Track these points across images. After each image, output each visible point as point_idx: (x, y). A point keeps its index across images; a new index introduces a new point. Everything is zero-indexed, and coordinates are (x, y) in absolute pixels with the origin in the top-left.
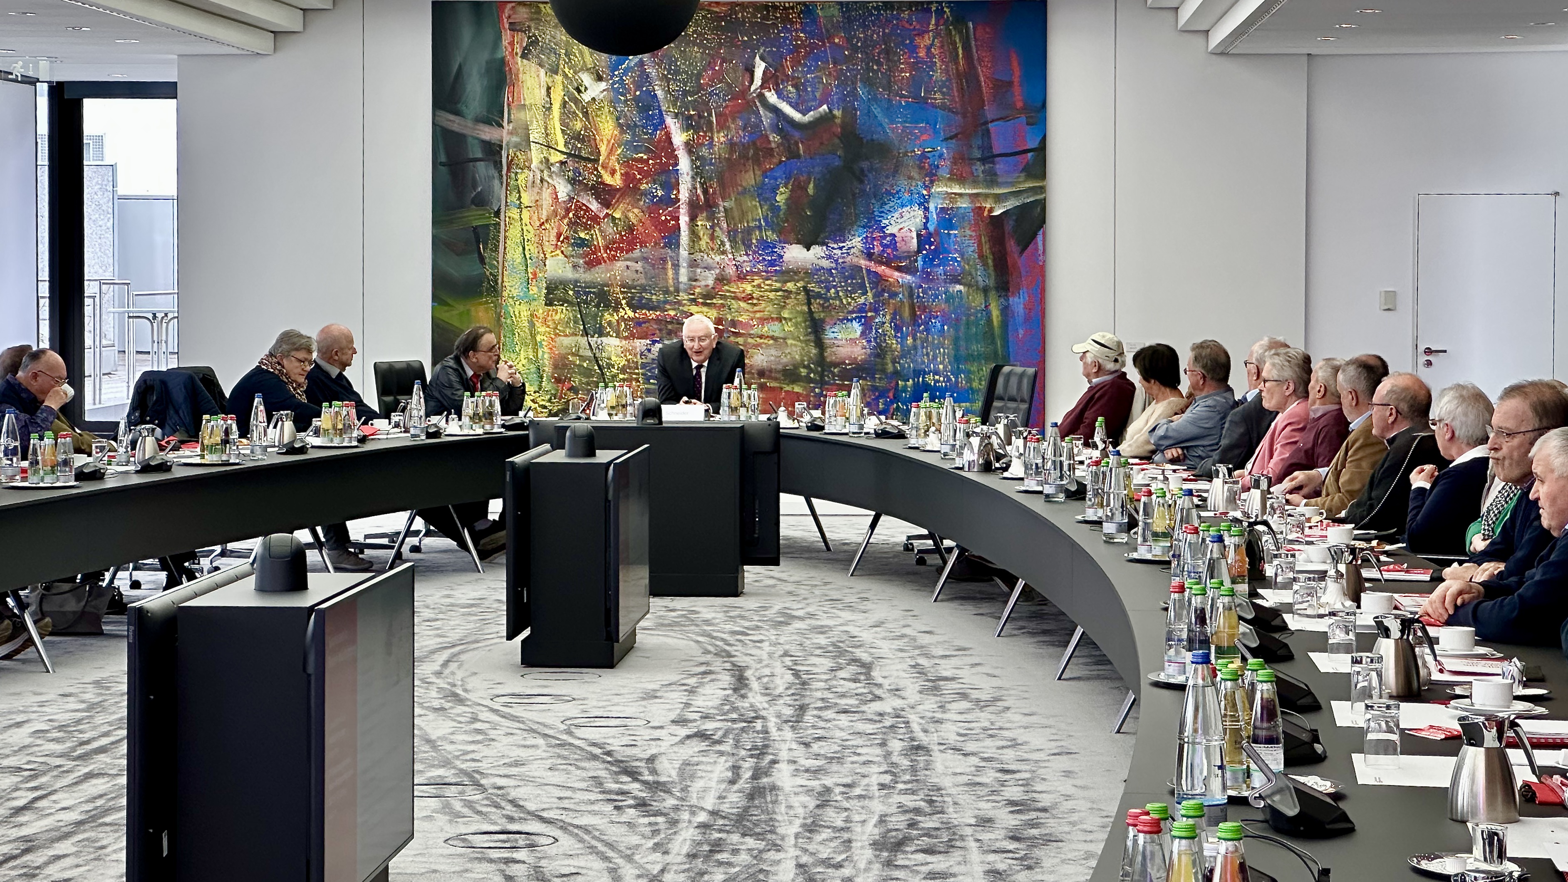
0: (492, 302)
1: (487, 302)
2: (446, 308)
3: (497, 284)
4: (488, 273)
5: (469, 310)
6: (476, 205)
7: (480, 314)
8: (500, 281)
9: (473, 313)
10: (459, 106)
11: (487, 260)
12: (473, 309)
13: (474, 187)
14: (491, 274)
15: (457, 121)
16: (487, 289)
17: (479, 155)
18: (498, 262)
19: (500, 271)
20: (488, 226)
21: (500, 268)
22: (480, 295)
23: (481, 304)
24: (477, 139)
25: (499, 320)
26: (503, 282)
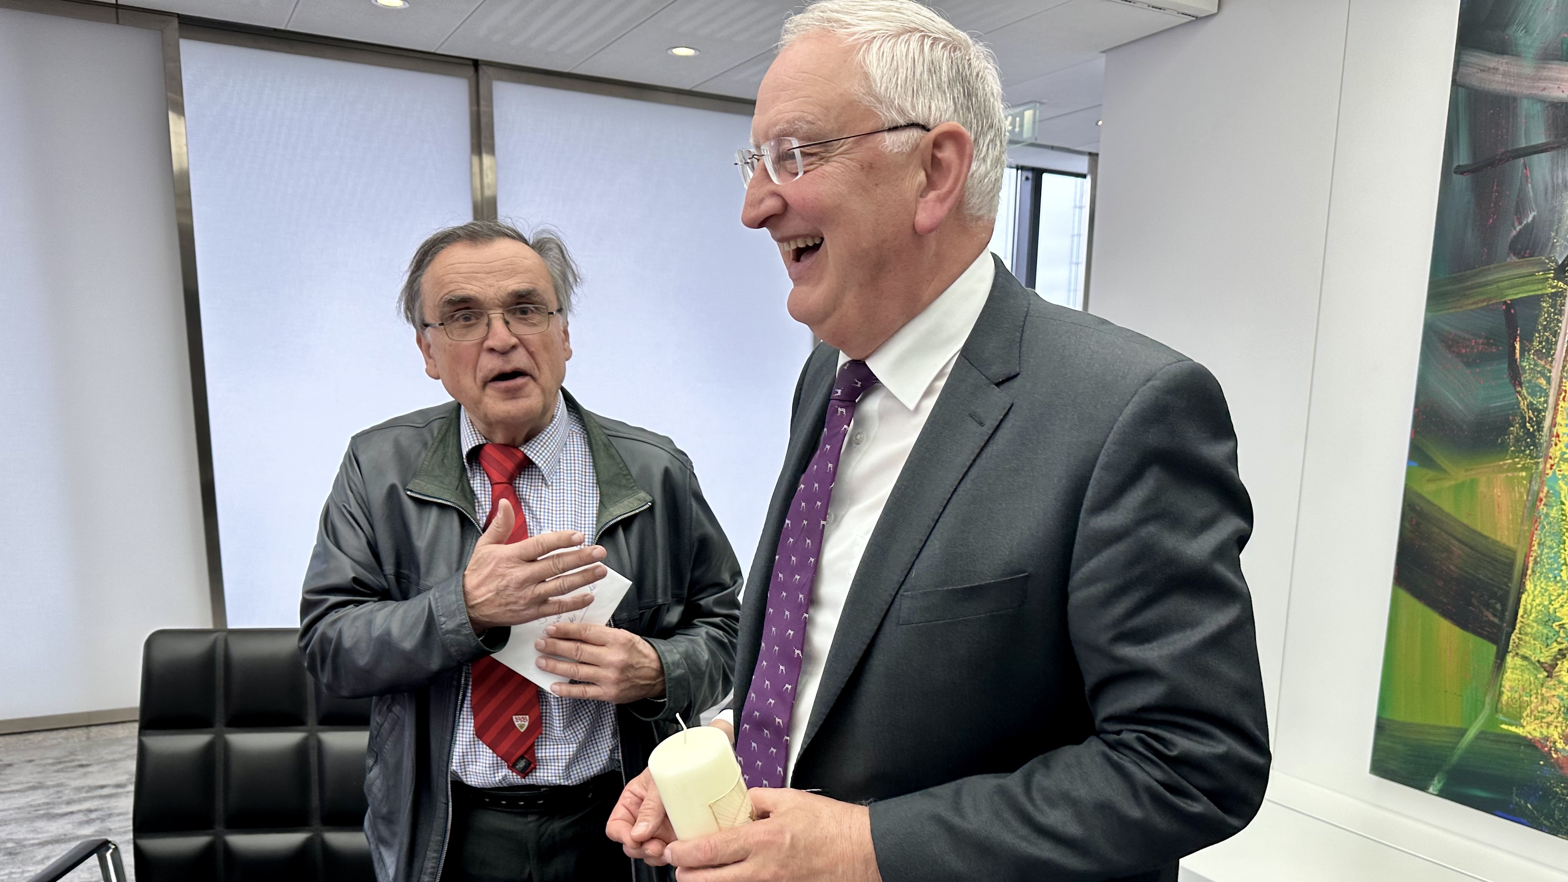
0: (1524, 468)
1: (1513, 468)
2: (1431, 474)
3: (1540, 429)
4: (1523, 405)
5: (1474, 482)
6: (1518, 254)
7: (1497, 491)
8: (1547, 424)
9: (1482, 488)
10: (1511, 31)
11: (1526, 377)
12: (1483, 479)
13: (1520, 211)
14: (1530, 406)
15: (1502, 68)
16: (1518, 440)
17: (1540, 137)
18: (1549, 380)
19: (1551, 400)
20: (1535, 301)
21: (1552, 393)
22: (1501, 449)
23: (1501, 470)
24: (1542, 101)
25: (1534, 507)
26: (1554, 424)
